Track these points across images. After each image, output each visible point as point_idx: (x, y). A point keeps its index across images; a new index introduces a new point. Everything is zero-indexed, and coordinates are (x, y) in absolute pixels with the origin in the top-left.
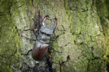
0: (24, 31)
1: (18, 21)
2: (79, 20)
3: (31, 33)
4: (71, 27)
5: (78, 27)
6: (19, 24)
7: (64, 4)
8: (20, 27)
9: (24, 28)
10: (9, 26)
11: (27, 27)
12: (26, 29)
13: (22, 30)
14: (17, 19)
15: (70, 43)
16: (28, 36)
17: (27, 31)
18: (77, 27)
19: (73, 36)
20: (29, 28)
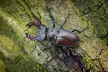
0: (48, 63)
1: (37, 57)
2: (99, 20)
3: (56, 61)
4: (96, 32)
5: (102, 27)
6: (40, 59)
7: (74, 13)
8: (42, 61)
9: (46, 60)
10: (32, 67)
11: (48, 57)
12: (49, 60)
13: (46, 64)
14: (35, 55)
15: (103, 50)
16: (55, 66)
17: (51, 62)
18: (101, 29)
19: (103, 41)
20: (51, 58)
